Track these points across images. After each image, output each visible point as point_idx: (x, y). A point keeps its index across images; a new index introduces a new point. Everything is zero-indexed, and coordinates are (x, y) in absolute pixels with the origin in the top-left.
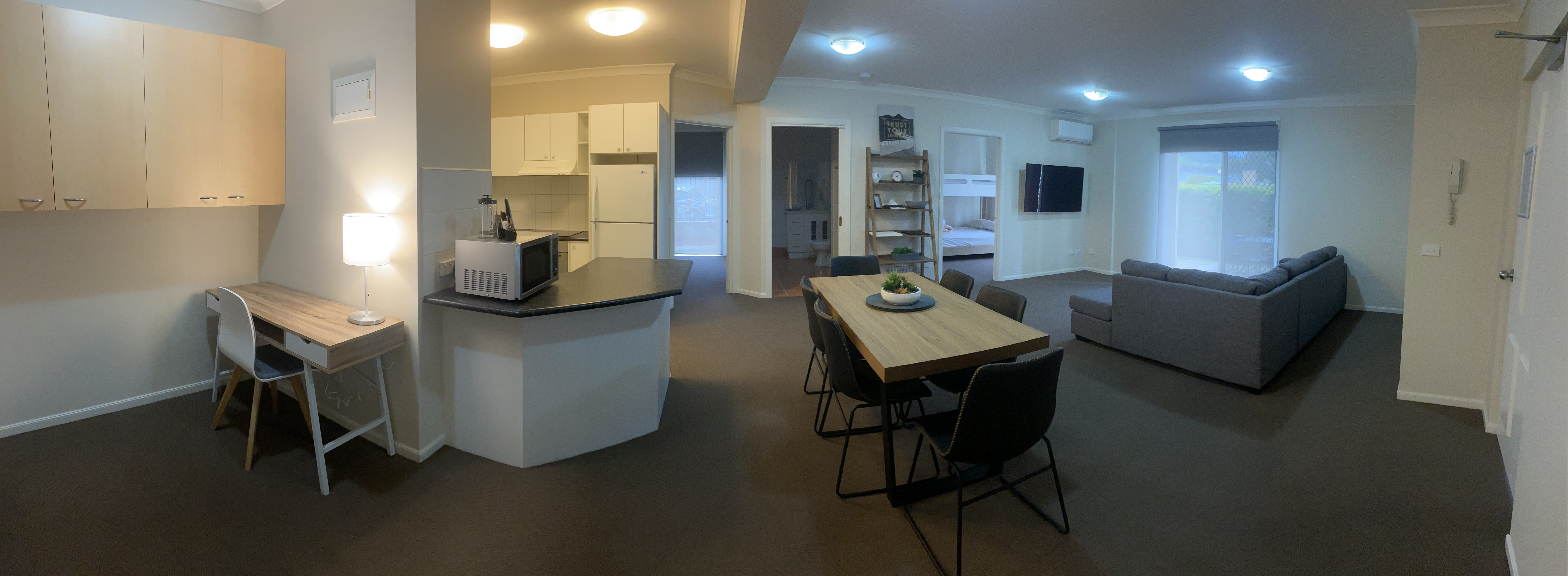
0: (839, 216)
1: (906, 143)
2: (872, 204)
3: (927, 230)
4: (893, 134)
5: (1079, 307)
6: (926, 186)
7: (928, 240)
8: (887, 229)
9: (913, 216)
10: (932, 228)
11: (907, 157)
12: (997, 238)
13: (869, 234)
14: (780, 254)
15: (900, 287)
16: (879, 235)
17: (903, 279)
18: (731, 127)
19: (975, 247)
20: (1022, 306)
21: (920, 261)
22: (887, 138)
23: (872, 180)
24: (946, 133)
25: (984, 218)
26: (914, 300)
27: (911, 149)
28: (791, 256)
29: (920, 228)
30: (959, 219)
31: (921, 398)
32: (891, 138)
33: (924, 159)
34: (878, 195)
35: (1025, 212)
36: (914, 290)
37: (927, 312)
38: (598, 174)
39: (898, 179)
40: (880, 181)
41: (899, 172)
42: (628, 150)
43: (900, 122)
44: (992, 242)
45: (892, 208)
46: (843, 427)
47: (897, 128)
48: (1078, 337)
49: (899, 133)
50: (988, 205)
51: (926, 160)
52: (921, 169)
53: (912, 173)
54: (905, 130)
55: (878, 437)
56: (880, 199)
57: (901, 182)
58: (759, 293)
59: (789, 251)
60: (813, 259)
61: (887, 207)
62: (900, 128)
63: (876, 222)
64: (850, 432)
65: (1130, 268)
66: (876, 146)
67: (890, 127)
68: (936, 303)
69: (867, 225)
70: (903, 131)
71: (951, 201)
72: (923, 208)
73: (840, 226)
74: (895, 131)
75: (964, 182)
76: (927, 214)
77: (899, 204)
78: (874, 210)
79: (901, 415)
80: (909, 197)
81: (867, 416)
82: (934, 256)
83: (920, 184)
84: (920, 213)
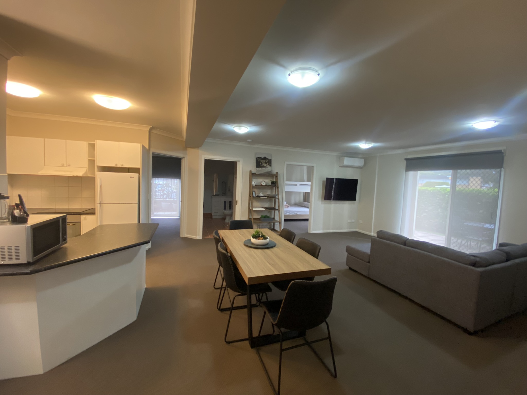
0: (236, 200)
1: (268, 169)
2: (251, 195)
3: (277, 207)
4: (262, 165)
5: (351, 252)
6: (277, 188)
7: (277, 212)
8: (258, 207)
9: (271, 201)
10: (279, 206)
11: (269, 175)
12: (310, 212)
13: (250, 209)
14: (207, 217)
15: (259, 236)
16: (254, 209)
17: (261, 233)
18: (184, 158)
19: (301, 215)
20: (318, 250)
21: (273, 222)
22: (259, 166)
23: (252, 184)
24: (287, 164)
25: (305, 201)
26: (267, 243)
27: (270, 171)
28: (213, 217)
29: (273, 206)
30: (293, 202)
31: (267, 293)
32: (261, 167)
33: (276, 176)
34: (255, 191)
35: (325, 200)
36: (266, 238)
37: (272, 249)
38: (100, 176)
39: (264, 184)
40: (256, 185)
41: (265, 181)
42: (122, 165)
43: (265, 160)
44: (308, 213)
45: (261, 197)
46: (229, 306)
47: (264, 163)
48: (350, 268)
49: (265, 165)
50: (307, 196)
51: (277, 176)
52: (275, 180)
53: (271, 182)
54: (268, 163)
55: (246, 310)
56: (255, 193)
57: (266, 185)
58: (196, 237)
59: (213, 215)
60: (224, 219)
61: (258, 197)
62: (265, 163)
63: (253, 203)
64: (233, 308)
65: (382, 235)
66: (254, 170)
67: (261, 162)
68: (276, 245)
69: (249, 204)
70: (267, 164)
71: (289, 194)
72: (275, 197)
73: (237, 204)
74: (263, 164)
75: (296, 185)
76: (277, 200)
77: (264, 195)
78: (253, 198)
79: (259, 300)
80: (269, 192)
81: (241, 300)
82: (279, 220)
83: (274, 186)
84: (274, 199)
